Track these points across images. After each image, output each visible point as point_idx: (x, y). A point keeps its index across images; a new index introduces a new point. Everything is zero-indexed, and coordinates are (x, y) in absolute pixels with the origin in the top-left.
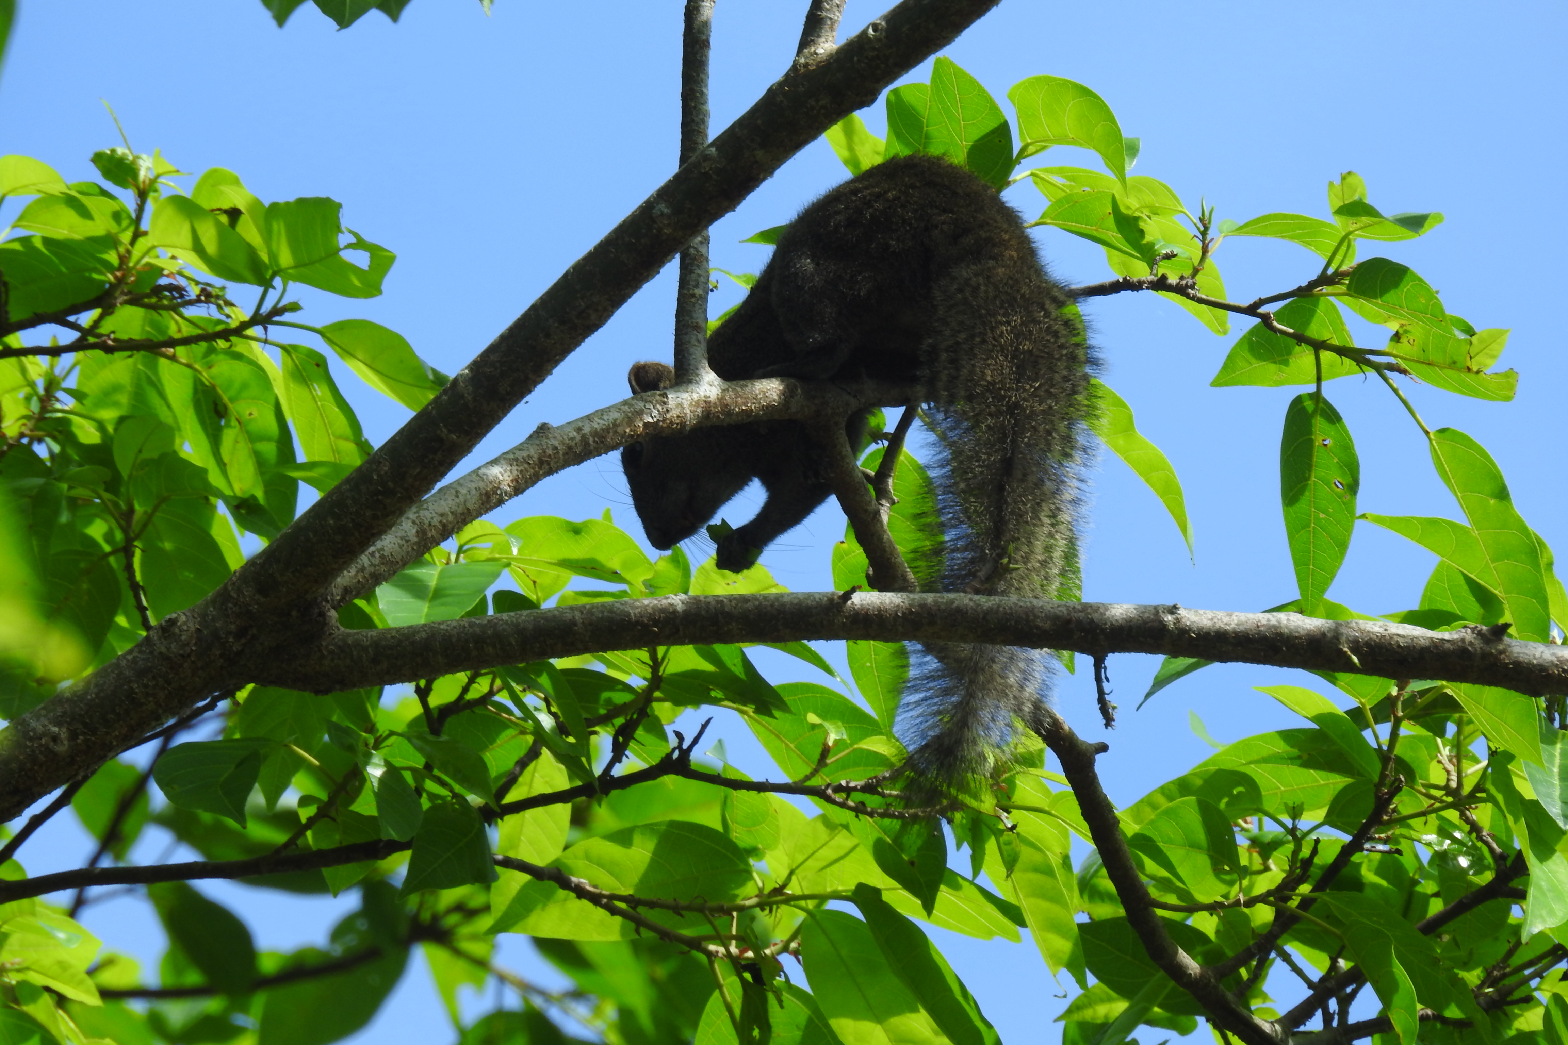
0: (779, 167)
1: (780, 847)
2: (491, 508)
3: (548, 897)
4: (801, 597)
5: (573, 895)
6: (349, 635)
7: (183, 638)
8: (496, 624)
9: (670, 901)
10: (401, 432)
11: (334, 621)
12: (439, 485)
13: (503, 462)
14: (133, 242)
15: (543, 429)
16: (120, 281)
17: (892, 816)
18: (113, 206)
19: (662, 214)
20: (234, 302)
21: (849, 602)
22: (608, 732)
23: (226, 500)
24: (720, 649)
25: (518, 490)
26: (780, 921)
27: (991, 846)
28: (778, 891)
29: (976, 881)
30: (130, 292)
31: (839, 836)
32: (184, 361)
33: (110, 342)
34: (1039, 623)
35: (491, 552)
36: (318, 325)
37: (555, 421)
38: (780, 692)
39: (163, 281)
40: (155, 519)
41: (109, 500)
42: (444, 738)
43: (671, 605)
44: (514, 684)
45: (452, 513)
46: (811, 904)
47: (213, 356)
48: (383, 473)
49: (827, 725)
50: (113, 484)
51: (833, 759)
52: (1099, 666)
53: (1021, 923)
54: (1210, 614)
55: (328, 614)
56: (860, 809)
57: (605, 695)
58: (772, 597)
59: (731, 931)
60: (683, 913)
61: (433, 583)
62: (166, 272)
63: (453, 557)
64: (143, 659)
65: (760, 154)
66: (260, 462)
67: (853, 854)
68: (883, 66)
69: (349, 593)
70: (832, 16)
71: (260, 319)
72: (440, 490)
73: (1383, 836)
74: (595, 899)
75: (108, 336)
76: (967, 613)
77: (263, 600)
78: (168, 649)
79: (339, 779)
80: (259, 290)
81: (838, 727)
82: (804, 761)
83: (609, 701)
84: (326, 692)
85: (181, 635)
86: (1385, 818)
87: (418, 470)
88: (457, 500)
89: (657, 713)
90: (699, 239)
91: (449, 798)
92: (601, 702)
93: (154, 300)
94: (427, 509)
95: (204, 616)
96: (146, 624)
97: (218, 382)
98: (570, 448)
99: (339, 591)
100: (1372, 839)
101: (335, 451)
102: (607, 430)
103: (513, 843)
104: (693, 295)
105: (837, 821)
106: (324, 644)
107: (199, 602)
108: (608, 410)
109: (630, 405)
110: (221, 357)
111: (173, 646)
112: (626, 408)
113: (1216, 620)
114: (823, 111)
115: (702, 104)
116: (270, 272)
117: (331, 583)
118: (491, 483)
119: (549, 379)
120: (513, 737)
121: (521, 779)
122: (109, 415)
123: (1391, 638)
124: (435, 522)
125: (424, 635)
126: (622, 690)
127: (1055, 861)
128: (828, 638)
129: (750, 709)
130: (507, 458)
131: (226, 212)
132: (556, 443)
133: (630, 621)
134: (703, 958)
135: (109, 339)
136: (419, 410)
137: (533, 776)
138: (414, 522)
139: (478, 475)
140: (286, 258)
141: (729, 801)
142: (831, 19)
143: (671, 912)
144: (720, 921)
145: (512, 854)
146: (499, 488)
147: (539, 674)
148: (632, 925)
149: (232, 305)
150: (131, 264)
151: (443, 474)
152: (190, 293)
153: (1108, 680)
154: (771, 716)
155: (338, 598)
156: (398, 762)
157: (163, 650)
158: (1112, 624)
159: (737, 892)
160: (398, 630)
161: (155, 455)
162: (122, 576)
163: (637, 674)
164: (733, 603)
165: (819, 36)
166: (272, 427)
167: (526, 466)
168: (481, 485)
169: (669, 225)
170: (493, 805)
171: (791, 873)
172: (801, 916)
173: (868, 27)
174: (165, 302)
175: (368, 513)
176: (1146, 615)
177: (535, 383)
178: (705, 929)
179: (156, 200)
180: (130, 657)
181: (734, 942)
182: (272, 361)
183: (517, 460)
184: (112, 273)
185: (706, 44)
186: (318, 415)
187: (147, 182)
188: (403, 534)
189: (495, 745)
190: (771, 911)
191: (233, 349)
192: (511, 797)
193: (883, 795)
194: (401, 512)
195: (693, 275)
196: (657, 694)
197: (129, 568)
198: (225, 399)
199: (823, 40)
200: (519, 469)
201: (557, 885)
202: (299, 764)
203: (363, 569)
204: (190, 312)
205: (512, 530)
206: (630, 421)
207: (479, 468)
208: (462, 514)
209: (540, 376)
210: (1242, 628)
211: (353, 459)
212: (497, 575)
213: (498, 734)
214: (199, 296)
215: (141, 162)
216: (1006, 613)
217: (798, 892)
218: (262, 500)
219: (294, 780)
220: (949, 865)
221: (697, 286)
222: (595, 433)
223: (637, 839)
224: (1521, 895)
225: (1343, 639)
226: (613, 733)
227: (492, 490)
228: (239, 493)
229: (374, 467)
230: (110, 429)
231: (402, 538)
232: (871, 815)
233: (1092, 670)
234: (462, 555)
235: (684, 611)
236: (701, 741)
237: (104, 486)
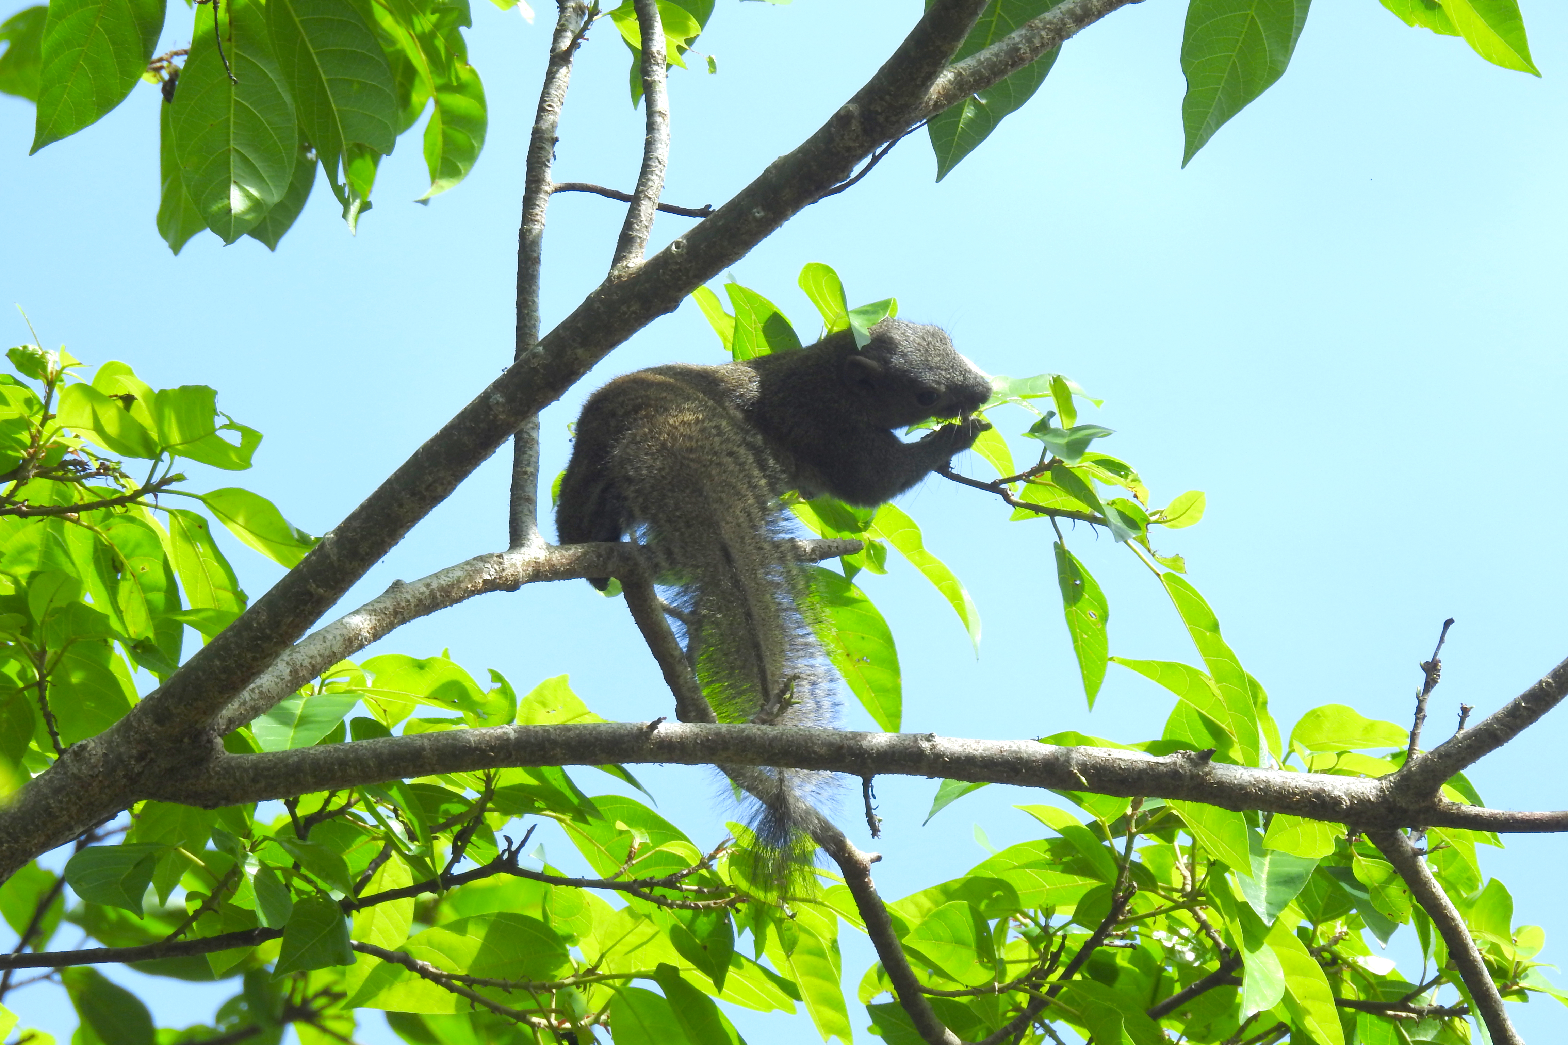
0: (596, 363)
1: (592, 934)
2: (353, 652)
3: (396, 976)
4: (615, 727)
5: (416, 975)
6: (233, 758)
7: (92, 761)
8: (357, 749)
9: (500, 980)
10: (277, 587)
11: (220, 747)
12: (309, 632)
13: (363, 612)
14: (43, 424)
15: (397, 585)
16: (32, 457)
17: (689, 907)
18: (27, 394)
19: (498, 403)
20: (128, 474)
21: (656, 732)
22: (446, 838)
23: (124, 641)
24: (546, 770)
25: (377, 636)
26: (592, 996)
27: (771, 931)
28: (591, 971)
29: (759, 962)
30: (40, 467)
31: (643, 924)
32: (85, 524)
33: (24, 508)
34: (816, 748)
35: (349, 685)
36: (200, 493)
37: (408, 578)
38: (593, 802)
39: (68, 457)
40: (64, 659)
41: (25, 643)
42: (309, 843)
43: (505, 733)
44: (369, 797)
45: (320, 655)
46: (618, 983)
47: (112, 519)
48: (261, 621)
49: (633, 831)
50: (27, 629)
51: (638, 860)
52: (867, 785)
53: (797, 996)
54: (961, 741)
55: (215, 740)
56: (661, 902)
57: (444, 807)
58: (590, 727)
59: (551, 1005)
60: (511, 989)
61: (298, 712)
62: (70, 450)
63: (317, 689)
64: (59, 779)
65: (580, 352)
66: (151, 609)
67: (653, 940)
68: (684, 277)
69: (232, 723)
70: (641, 235)
71: (150, 488)
72: (310, 636)
73: (1120, 933)
74: (437, 979)
75: (23, 503)
76: (755, 740)
77: (159, 729)
78: (80, 770)
79: (221, 878)
80: (149, 463)
81: (642, 833)
82: (613, 862)
83: (446, 812)
84: (214, 806)
85: (90, 759)
86: (1121, 918)
87: (291, 619)
88: (325, 645)
89: (488, 822)
90: (531, 425)
91: (314, 894)
92: (440, 813)
93: (60, 473)
94: (299, 652)
95: (110, 742)
96: (56, 747)
97: (115, 542)
98: (420, 601)
99: (225, 721)
100: (1110, 935)
101: (215, 599)
102: (452, 586)
103: (366, 931)
104: (526, 473)
105: (641, 912)
106: (212, 766)
107: (107, 730)
108: (453, 569)
109: (472, 565)
110: (117, 520)
111: (83, 768)
112: (468, 567)
113: (965, 746)
114: (633, 316)
115: (535, 311)
116: (159, 449)
117: (217, 715)
118: (353, 630)
119: (402, 542)
120: (367, 842)
121: (373, 879)
122: (22, 571)
123: (1114, 761)
124: (306, 663)
125: (296, 759)
126: (458, 802)
127: (826, 945)
128: (638, 761)
129: (567, 818)
130: (368, 609)
131: (121, 398)
132: (409, 597)
133: (470, 748)
134: (527, 1029)
135: (24, 505)
136: (292, 568)
137: (382, 875)
138: (288, 663)
139: (342, 624)
140: (175, 437)
141: (548, 896)
142: (640, 238)
143: (500, 989)
144: (543, 998)
145: (365, 941)
146: (359, 634)
147: (390, 789)
148: (468, 1001)
149: (127, 477)
150: (42, 443)
151: (312, 623)
152: (92, 467)
153: (874, 798)
154: (586, 822)
155: (224, 727)
156: (271, 863)
157: (75, 771)
158: (878, 750)
159: (555, 973)
160: (274, 754)
161: (64, 604)
162: (36, 707)
163: (471, 788)
164: (558, 732)
165: (630, 253)
166: (160, 578)
167: (383, 616)
168: (345, 632)
169: (503, 412)
170: (352, 898)
171: (602, 956)
172: (611, 992)
173: (672, 244)
174: (70, 475)
175: (249, 655)
176: (907, 742)
177: (390, 546)
178: (531, 1005)
179: (61, 389)
180: (47, 777)
181: (553, 1015)
182: (160, 524)
183: (375, 610)
184: (26, 451)
185: (537, 261)
186: (201, 568)
187: (55, 373)
188: (278, 673)
189: (351, 849)
190: (585, 989)
191: (128, 513)
192: (365, 893)
193: (681, 890)
194: (277, 655)
195: (526, 456)
196: (490, 805)
197: (42, 698)
198: (122, 556)
199: (634, 255)
200: (378, 618)
201: (404, 967)
202: (187, 864)
203: (245, 703)
204: (90, 483)
205: (366, 666)
206: (471, 578)
207: (343, 618)
208: (329, 656)
209: (394, 540)
210: (988, 753)
211: (233, 608)
212: (352, 705)
213: (353, 839)
214: (98, 469)
215: (48, 356)
216: (788, 741)
217: (607, 973)
218: (154, 642)
219: (182, 879)
220: (735, 949)
221: (528, 465)
222: (442, 589)
223: (471, 928)
224: (1239, 982)
225: (1073, 762)
226: (452, 839)
227: (354, 636)
228: (133, 636)
229: (254, 616)
230: (24, 583)
231: (277, 677)
232: (671, 906)
233: (861, 789)
234: (324, 688)
235: (516, 738)
236: (527, 844)
237: (20, 630)
